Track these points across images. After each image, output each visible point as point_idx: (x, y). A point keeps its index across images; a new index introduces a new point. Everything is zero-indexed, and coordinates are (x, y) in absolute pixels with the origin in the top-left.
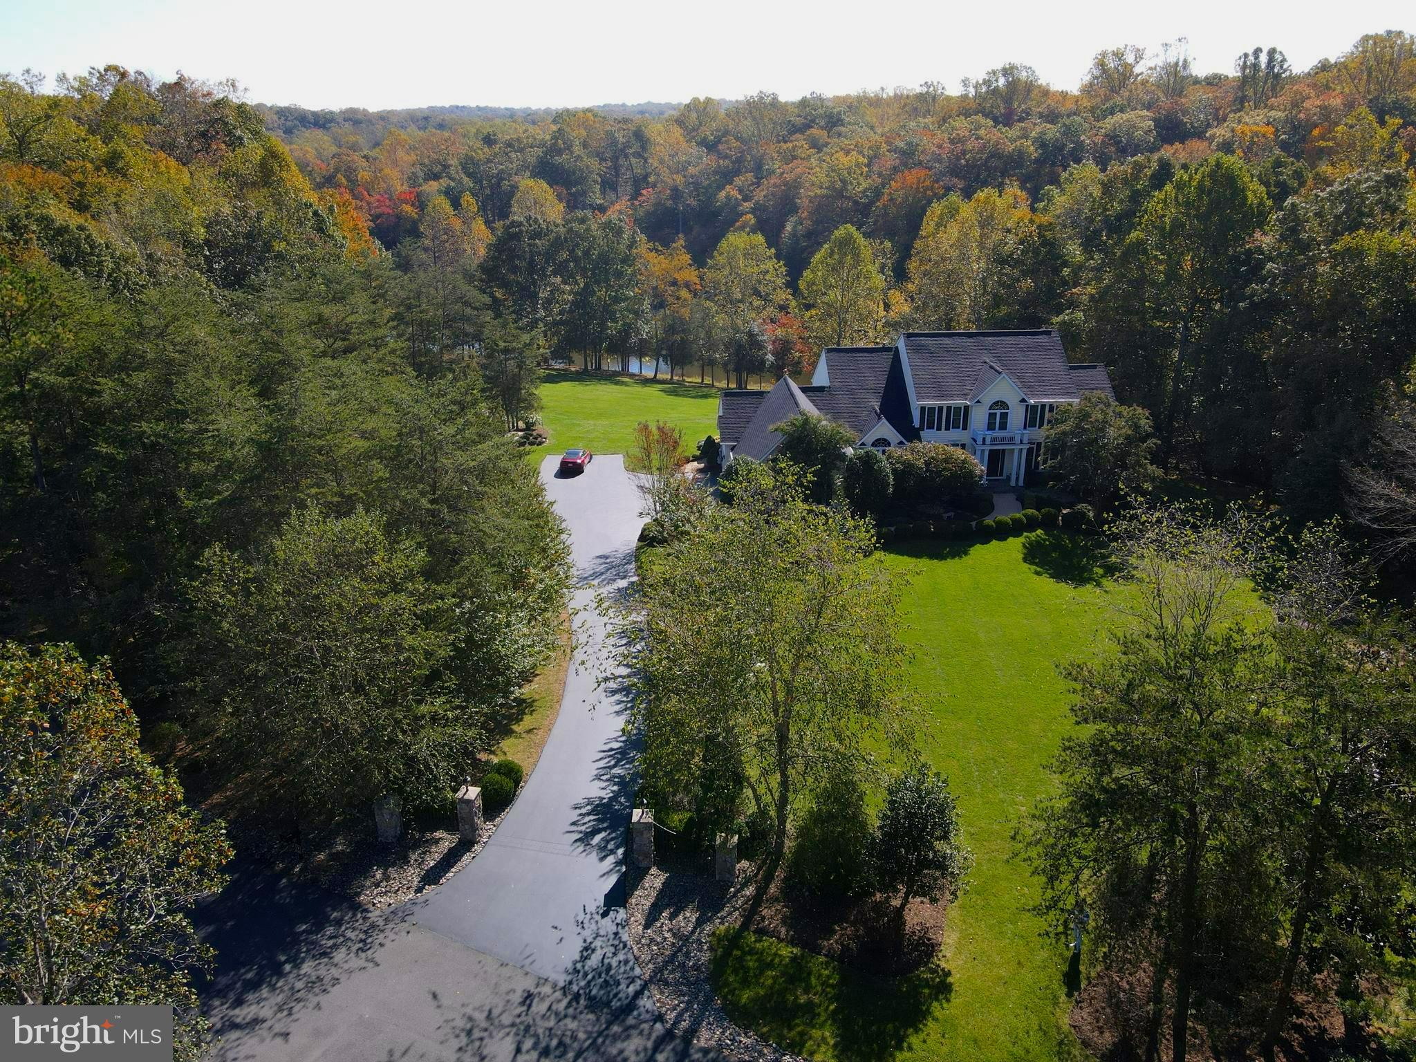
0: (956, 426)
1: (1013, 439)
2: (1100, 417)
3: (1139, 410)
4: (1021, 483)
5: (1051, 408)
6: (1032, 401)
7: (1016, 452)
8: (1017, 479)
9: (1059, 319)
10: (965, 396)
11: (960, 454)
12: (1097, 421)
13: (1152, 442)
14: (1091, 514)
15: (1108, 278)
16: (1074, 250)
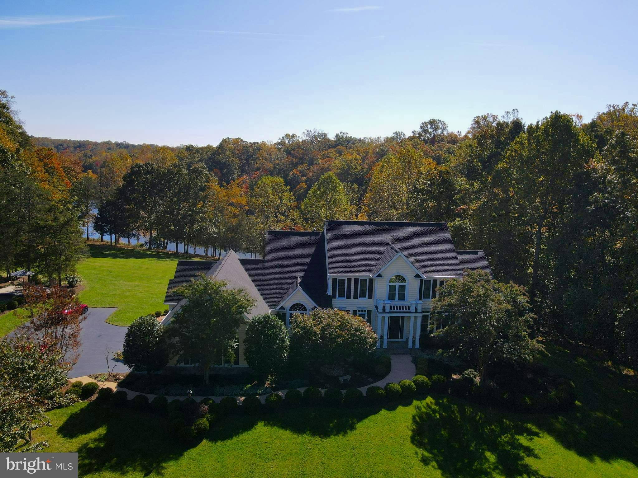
0: (363, 295)
1: (409, 308)
2: (482, 292)
3: (516, 287)
4: (417, 346)
5: (442, 283)
6: (425, 277)
7: (412, 320)
8: (414, 342)
9: (452, 224)
10: (369, 270)
11: (356, 321)
12: (479, 295)
13: (529, 317)
14: (477, 380)
15: (484, 198)
16: (461, 182)
